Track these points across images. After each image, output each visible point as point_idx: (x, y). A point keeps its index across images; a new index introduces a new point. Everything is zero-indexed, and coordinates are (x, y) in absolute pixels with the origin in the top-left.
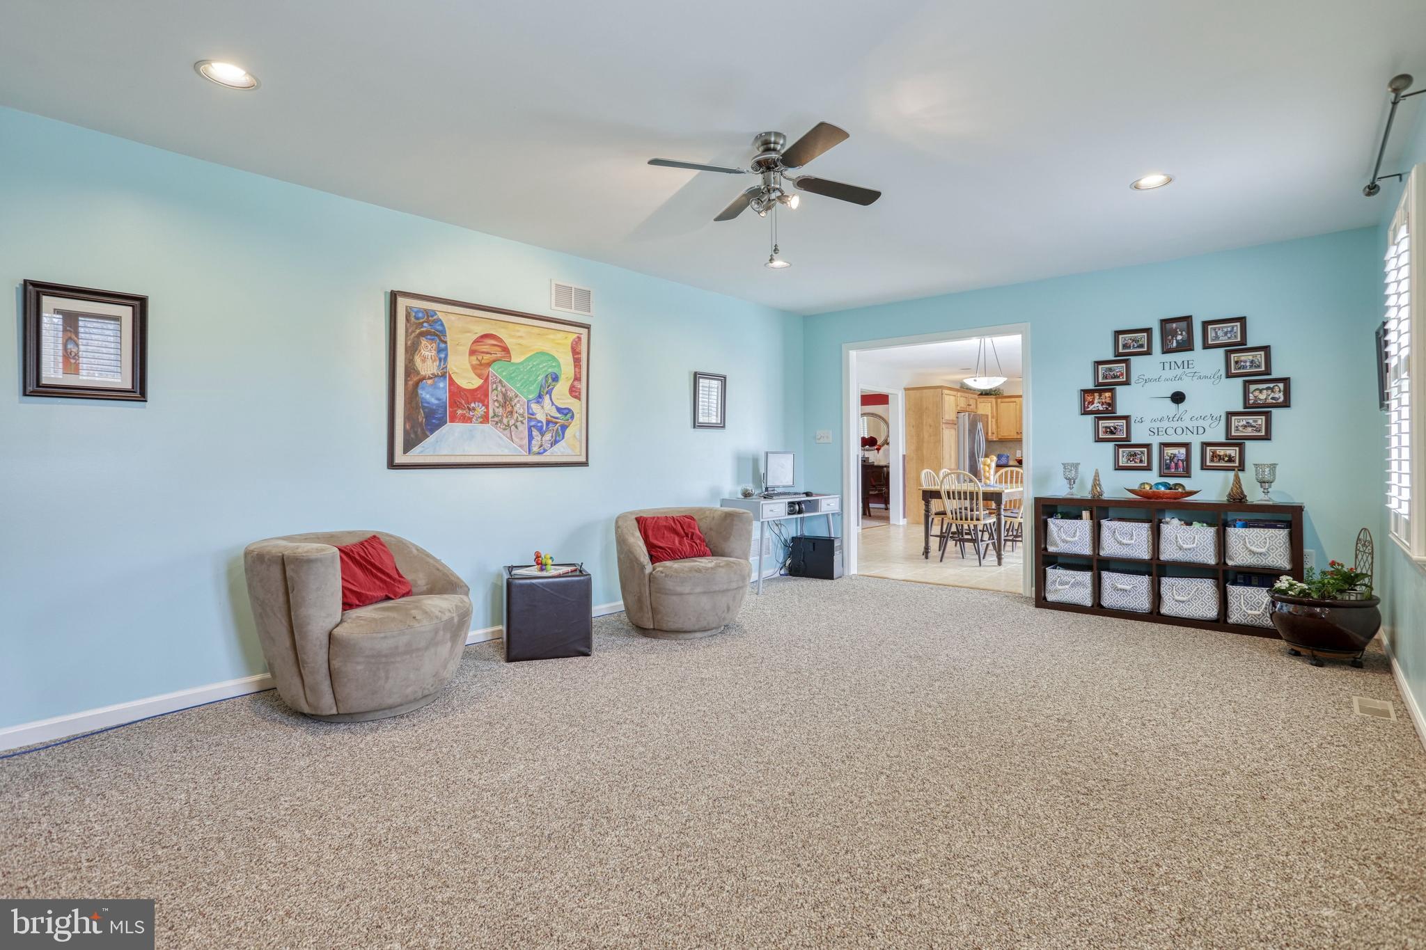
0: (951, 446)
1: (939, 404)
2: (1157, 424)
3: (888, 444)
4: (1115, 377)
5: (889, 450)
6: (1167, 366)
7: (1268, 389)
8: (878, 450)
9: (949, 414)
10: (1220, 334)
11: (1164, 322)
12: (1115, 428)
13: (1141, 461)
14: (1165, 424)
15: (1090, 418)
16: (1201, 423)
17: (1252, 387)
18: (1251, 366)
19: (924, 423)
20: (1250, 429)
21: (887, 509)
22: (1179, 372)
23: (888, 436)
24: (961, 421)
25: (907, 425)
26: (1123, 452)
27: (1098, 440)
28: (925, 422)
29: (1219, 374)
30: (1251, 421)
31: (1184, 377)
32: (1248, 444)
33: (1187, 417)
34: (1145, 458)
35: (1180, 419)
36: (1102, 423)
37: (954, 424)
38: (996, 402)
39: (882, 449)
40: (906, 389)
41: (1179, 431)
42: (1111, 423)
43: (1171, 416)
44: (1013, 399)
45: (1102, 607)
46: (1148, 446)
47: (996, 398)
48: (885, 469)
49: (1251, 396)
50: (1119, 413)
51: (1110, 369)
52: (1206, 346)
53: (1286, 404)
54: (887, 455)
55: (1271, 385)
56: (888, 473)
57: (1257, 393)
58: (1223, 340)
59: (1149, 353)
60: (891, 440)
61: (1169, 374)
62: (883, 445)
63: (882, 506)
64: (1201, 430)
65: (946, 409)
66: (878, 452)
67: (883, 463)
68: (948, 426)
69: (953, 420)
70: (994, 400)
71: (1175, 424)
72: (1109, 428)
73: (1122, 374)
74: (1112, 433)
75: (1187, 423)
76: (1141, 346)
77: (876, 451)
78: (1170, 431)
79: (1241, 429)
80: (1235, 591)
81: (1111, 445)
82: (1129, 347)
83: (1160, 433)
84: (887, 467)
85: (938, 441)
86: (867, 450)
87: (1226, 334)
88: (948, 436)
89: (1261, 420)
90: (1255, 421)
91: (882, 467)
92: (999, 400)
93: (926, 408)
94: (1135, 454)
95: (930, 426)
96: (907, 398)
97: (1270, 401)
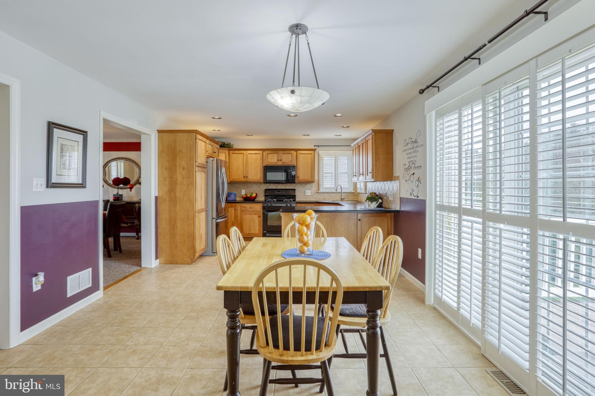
0: (201, 188)
1: (193, 148)
3: (140, 184)
5: (140, 189)
8: (131, 188)
9: (201, 159)
19: (178, 166)
21: (139, 238)
23: (140, 177)
24: (210, 165)
25: (161, 166)
28: (178, 164)
37: (204, 167)
38: (229, 153)
39: (135, 187)
40: (159, 132)
44: (242, 152)
47: (229, 150)
48: (137, 205)
54: (139, 192)
56: (140, 208)
60: (142, 180)
62: (135, 184)
63: (134, 234)
65: (199, 153)
66: (131, 190)
67: (135, 200)
68: (200, 169)
69: (203, 164)
70: (227, 152)
77: (129, 190)
84: (139, 203)
85: (191, 184)
86: (121, 188)
88: (200, 178)
91: (134, 203)
92: (231, 152)
93: (180, 151)
95: (184, 169)
96: (161, 141)
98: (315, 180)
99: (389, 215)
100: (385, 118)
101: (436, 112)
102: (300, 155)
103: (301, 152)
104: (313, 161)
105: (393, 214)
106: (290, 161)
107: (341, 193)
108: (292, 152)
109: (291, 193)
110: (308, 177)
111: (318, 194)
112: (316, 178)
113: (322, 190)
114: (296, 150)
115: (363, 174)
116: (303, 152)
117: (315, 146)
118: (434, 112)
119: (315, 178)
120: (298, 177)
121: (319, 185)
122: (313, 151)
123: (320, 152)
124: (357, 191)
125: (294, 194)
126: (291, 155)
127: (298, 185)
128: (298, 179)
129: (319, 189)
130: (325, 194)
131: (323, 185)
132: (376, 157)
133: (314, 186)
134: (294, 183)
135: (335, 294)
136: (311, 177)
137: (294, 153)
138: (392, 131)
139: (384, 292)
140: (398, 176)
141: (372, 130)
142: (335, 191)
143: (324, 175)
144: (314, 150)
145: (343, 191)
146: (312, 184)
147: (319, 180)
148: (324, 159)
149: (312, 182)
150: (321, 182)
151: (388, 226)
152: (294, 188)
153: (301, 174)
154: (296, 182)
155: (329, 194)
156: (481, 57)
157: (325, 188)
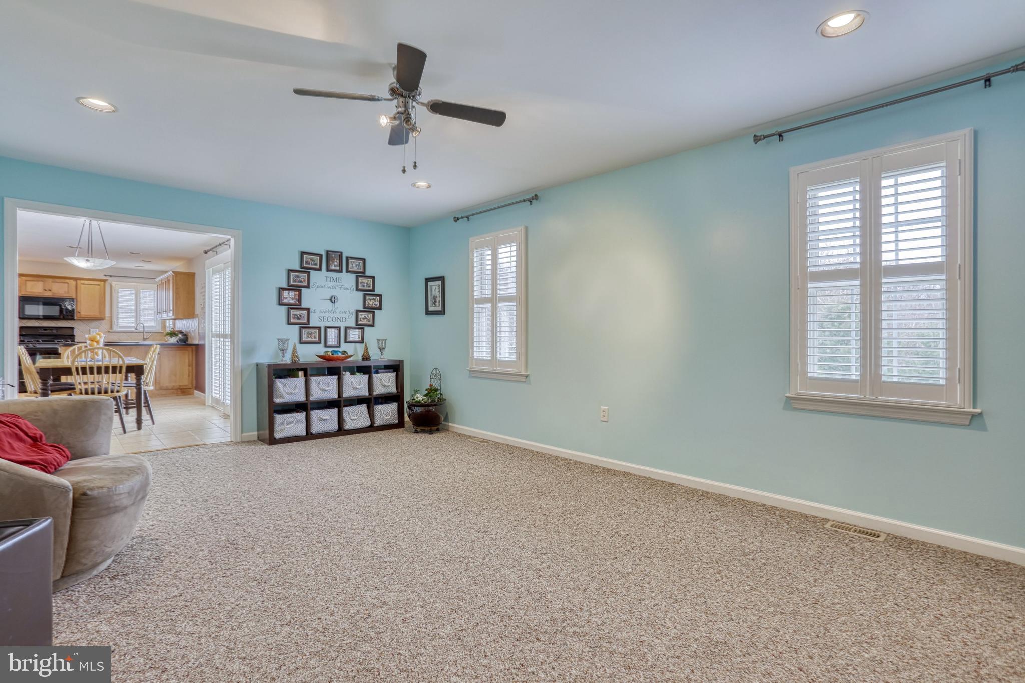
2: (323, 315)
4: (301, 282)
6: (329, 279)
7: (374, 299)
10: (354, 266)
11: (328, 252)
12: (300, 316)
13: (315, 338)
14: (327, 315)
15: (284, 308)
16: (344, 315)
17: (368, 297)
18: (367, 286)
20: (366, 320)
22: (334, 283)
26: (305, 331)
27: (289, 323)
29: (352, 288)
30: (366, 316)
31: (337, 287)
32: (366, 328)
33: (338, 311)
34: (317, 336)
35: (335, 312)
36: (293, 312)
41: (334, 319)
42: (298, 312)
43: (330, 310)
45: (312, 434)
46: (319, 328)
49: (367, 303)
50: (303, 306)
51: (298, 276)
52: (348, 271)
53: (380, 308)
55: (375, 297)
57: (369, 301)
58: (355, 269)
59: (320, 269)
61: (329, 284)
64: (344, 320)
71: (332, 315)
72: (296, 315)
73: (305, 281)
74: (299, 319)
75: (338, 315)
76: (316, 264)
78: (330, 319)
79: (362, 319)
80: (378, 408)
81: (297, 327)
82: (309, 264)
83: (325, 320)
87: (356, 266)
89: (370, 315)
90: (368, 316)
94: (312, 333)
97: (374, 306)
98: (105, 316)
99: (190, 349)
100: (190, 260)
101: (213, 269)
102: (82, 285)
103: (82, 282)
104: (103, 293)
105: (194, 347)
106: (65, 292)
107: (143, 333)
108: (68, 281)
109: (68, 332)
110: (94, 313)
111: (111, 334)
112: (107, 315)
113: (115, 329)
114: (76, 279)
115: (166, 311)
116: (86, 282)
117: (105, 276)
118: (211, 269)
119: (104, 314)
120: (79, 312)
121: (111, 322)
122: (103, 283)
123: (114, 284)
124: (165, 330)
125: (71, 334)
126: (66, 284)
127: (80, 323)
128: (78, 314)
129: (111, 328)
130: (121, 334)
131: (117, 323)
132: (176, 296)
133: (104, 325)
134: (73, 319)
135: (121, 367)
136: (100, 312)
137: (73, 283)
138: (194, 273)
139: (145, 366)
140: (197, 314)
141: (173, 271)
142: (133, 330)
143: (120, 311)
144: (104, 281)
145: (146, 330)
146: (102, 321)
147: (111, 317)
148: (120, 291)
149: (102, 319)
150: (114, 319)
151: (189, 360)
152: (72, 326)
153: (84, 308)
154: (75, 318)
155: (127, 334)
156: (217, 250)
157: (121, 327)
